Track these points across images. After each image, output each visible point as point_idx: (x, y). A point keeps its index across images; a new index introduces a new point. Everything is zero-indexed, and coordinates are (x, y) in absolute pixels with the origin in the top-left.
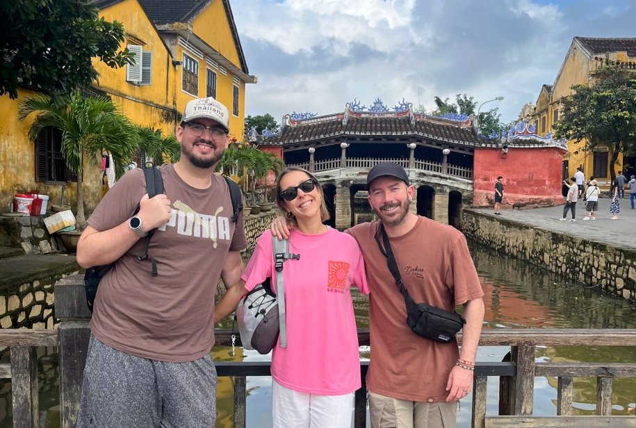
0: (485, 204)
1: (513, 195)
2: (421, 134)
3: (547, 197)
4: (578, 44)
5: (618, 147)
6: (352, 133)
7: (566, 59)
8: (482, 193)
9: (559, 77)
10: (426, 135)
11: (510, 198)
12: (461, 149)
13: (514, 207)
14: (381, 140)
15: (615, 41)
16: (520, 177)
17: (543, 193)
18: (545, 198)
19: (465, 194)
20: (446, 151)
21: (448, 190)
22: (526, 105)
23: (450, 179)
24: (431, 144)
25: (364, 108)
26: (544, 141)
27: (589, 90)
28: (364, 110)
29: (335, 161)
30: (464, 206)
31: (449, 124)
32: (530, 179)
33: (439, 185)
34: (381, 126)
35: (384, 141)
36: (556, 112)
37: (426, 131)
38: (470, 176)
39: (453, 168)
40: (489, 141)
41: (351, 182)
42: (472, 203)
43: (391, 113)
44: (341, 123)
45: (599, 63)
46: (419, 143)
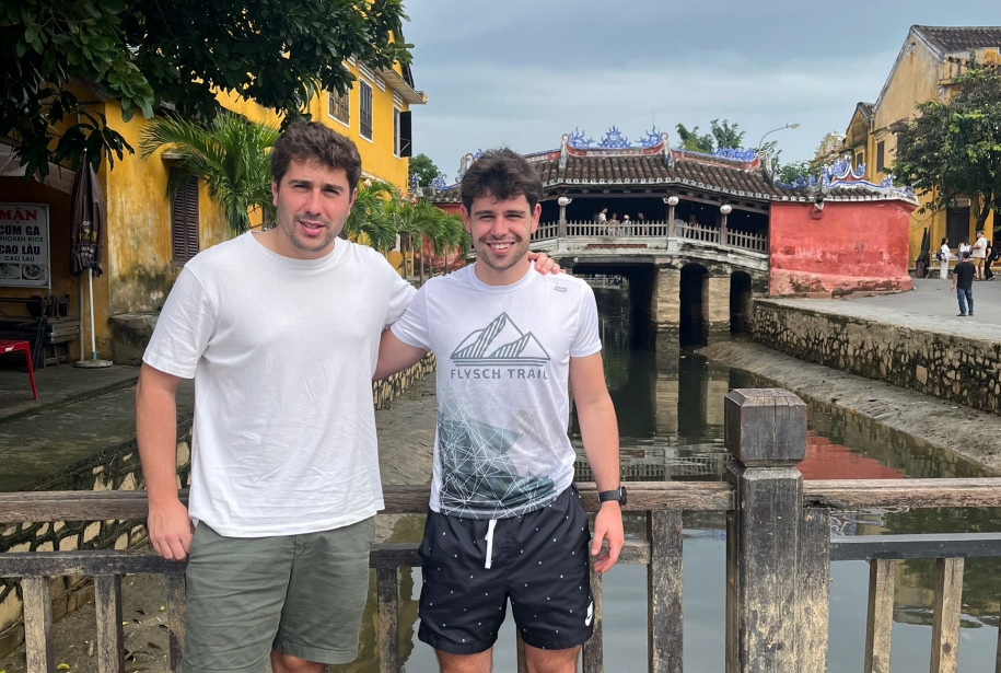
0: (788, 290)
1: (832, 277)
2: (686, 182)
3: (885, 279)
4: (919, 37)
5: (987, 200)
6: (577, 182)
7: (898, 60)
8: (782, 274)
9: (885, 89)
10: (694, 184)
11: (827, 282)
12: (748, 205)
13: (834, 295)
14: (622, 192)
15: (976, 32)
16: (843, 248)
17: (878, 271)
18: (882, 280)
19: (756, 276)
20: (726, 208)
21: (729, 271)
22: (829, 135)
23: (732, 252)
24: (700, 196)
25: (590, 141)
26: (880, 190)
27: (946, 110)
28: (592, 145)
29: (549, 226)
30: (755, 296)
31: (726, 166)
32: (858, 250)
33: (715, 262)
34: (621, 170)
35: (627, 194)
36: (881, 146)
37: (693, 178)
38: (765, 247)
39: (736, 234)
40: (793, 192)
41: (576, 260)
42: (767, 290)
43: (634, 149)
44: (556, 166)
45: (955, 66)
46: (682, 197)
